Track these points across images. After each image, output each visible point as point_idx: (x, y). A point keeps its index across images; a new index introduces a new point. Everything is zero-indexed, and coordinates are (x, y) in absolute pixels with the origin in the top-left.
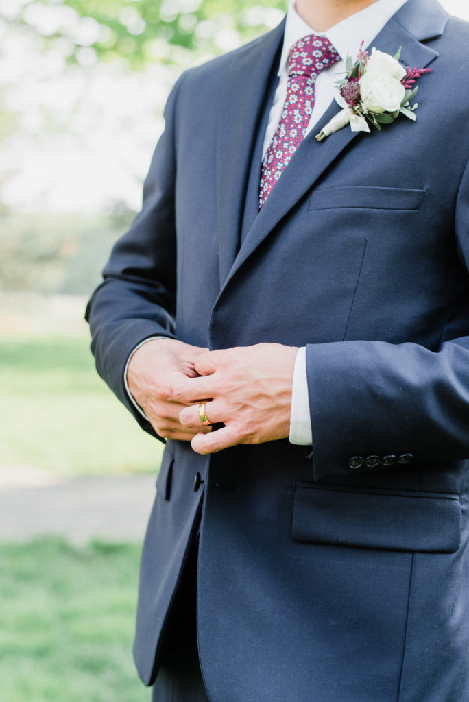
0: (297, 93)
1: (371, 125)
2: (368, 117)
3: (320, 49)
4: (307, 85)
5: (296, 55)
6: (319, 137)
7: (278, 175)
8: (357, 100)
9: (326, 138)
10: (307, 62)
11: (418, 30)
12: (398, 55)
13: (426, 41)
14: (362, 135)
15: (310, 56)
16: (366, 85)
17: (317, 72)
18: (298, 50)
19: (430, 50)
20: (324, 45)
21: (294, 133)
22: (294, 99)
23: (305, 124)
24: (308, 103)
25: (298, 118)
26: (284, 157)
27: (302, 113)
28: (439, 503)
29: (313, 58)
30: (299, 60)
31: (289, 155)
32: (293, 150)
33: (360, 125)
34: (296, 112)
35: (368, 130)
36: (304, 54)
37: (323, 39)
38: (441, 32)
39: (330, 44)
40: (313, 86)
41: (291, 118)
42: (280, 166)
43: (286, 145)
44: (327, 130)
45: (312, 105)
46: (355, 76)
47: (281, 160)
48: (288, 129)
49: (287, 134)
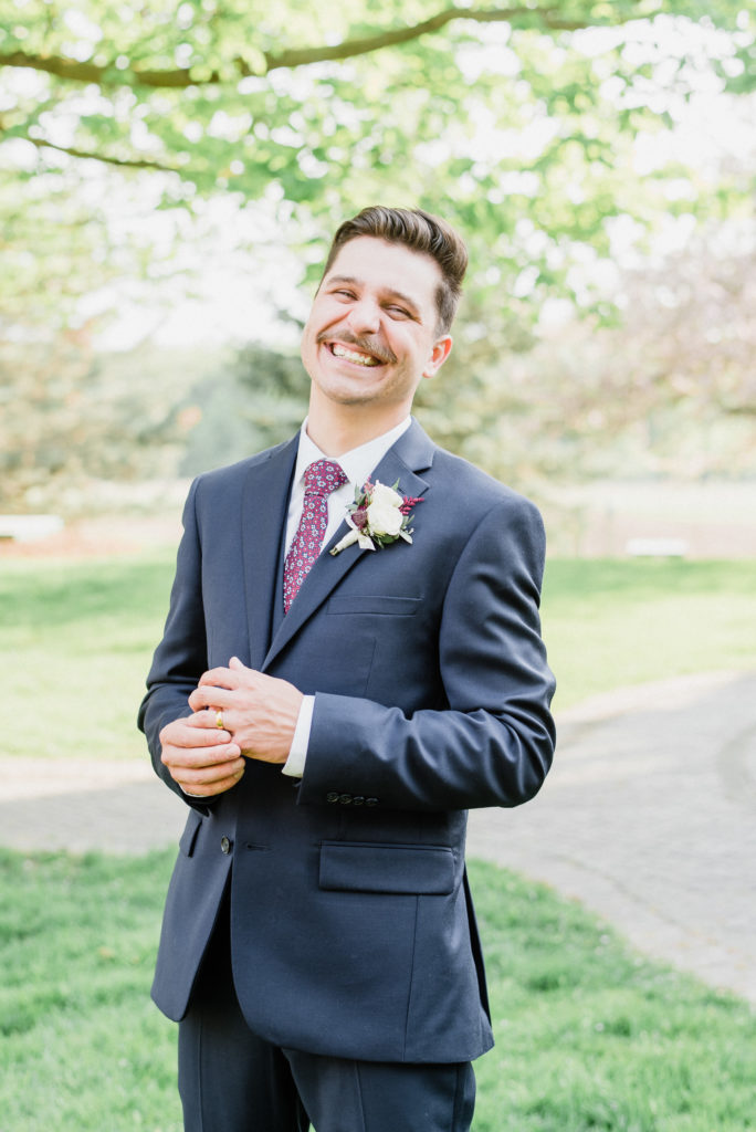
0: (313, 511)
1: (376, 545)
2: (374, 539)
3: (332, 473)
4: (321, 504)
5: (312, 477)
6: (333, 552)
7: (300, 581)
8: (364, 525)
9: (339, 553)
10: (321, 484)
11: (412, 462)
12: (396, 485)
13: (419, 472)
14: (368, 552)
15: (324, 479)
16: (372, 513)
17: (329, 492)
18: (313, 473)
19: (423, 482)
20: (336, 471)
21: (312, 545)
22: (310, 516)
23: (321, 537)
24: (323, 519)
25: (315, 532)
26: (304, 565)
27: (318, 528)
28: (436, 854)
29: (327, 481)
30: (314, 482)
31: (308, 564)
32: (312, 560)
33: (367, 544)
34: (313, 527)
35: (373, 548)
36: (319, 478)
37: (335, 465)
38: (430, 465)
39: (341, 470)
40: (326, 504)
41: (309, 532)
42: (301, 573)
43: (305, 555)
44: (339, 546)
45: (326, 522)
46: (363, 504)
47: (302, 568)
48: (307, 542)
49: (306, 546)
